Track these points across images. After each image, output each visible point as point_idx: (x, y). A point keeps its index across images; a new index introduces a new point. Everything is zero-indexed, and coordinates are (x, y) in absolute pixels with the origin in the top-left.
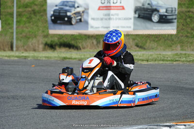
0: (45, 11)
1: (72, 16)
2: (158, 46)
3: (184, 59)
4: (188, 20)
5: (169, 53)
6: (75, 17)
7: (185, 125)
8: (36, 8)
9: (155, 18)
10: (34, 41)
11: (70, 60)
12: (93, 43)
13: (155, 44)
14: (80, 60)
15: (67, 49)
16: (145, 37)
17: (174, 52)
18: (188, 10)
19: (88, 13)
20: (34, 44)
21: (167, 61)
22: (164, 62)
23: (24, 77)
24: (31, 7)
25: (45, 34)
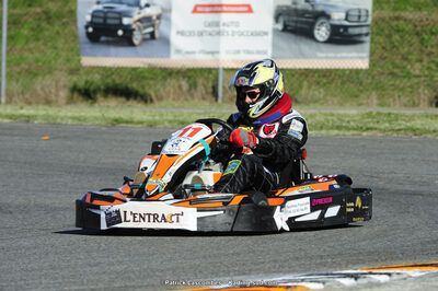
0: (73, 13)
1: (134, 26)
2: (326, 95)
3: (387, 125)
4: (396, 37)
5: (351, 112)
6: (139, 28)
7: (389, 274)
8: (53, 7)
9: (322, 32)
10: (48, 80)
11: (130, 125)
12: (180, 87)
13: (321, 90)
14: (151, 126)
15: (123, 99)
16: (297, 76)
17: (364, 110)
18: (397, 14)
19: (169, 20)
20: (47, 90)
21: (348, 129)
22: (341, 133)
23: (25, 163)
24: (41, 6)
25: (73, 65)
